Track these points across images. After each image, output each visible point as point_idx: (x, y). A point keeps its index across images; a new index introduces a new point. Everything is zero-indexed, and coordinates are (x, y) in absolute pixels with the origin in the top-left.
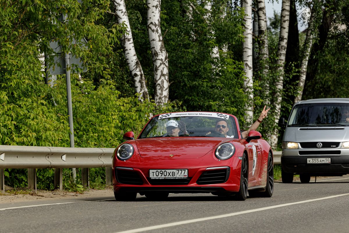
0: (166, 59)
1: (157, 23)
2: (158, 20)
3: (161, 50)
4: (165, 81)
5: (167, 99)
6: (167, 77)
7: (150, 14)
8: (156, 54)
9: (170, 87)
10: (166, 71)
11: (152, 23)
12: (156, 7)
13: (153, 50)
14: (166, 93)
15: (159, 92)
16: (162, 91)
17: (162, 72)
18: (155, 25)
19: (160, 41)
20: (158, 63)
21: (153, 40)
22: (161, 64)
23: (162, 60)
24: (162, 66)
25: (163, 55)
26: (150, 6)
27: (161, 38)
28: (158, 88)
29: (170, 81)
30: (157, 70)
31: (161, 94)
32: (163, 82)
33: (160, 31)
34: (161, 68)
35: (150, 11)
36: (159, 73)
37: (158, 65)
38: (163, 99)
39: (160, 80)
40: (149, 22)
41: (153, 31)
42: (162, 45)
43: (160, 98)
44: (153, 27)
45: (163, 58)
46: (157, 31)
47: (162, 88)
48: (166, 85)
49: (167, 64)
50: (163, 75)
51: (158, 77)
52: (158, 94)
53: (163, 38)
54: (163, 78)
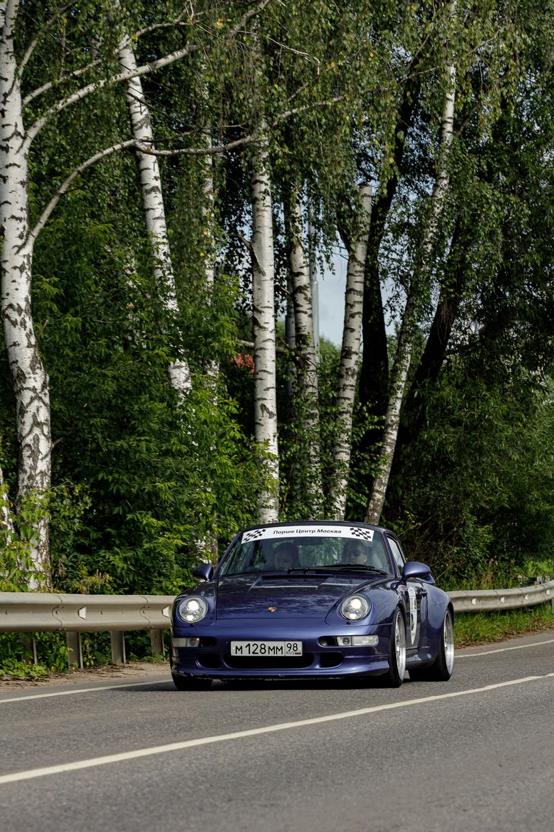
0: (43, 387)
1: (23, 305)
2: (26, 300)
3: (33, 368)
4: (42, 437)
5: (47, 480)
6: (46, 429)
7: (8, 287)
8: (22, 376)
9: (54, 452)
10: (44, 415)
11: (11, 306)
12: (22, 269)
13: (14, 367)
14: (43, 465)
15: (28, 462)
16: (35, 461)
17: (34, 416)
18: (20, 310)
19: (29, 346)
20: (27, 396)
21: (15, 344)
22: (32, 399)
23: (34, 390)
24: (36, 403)
25: (36, 380)
26: (7, 266)
27: (33, 340)
28: (26, 453)
29: (53, 437)
30: (23, 412)
31: (34, 468)
32: (37, 439)
33: (29, 324)
34: (32, 409)
35: (7, 279)
36: (28, 419)
37: (26, 401)
38: (38, 478)
39: (31, 437)
40: (6, 303)
41: (14, 323)
42: (34, 357)
43: (31, 477)
44: (14, 316)
45: (38, 385)
46: (23, 324)
47: (35, 454)
48: (45, 446)
49: (47, 400)
50: (37, 424)
51: (27, 428)
52: (27, 468)
53: (39, 340)
54: (37, 431)
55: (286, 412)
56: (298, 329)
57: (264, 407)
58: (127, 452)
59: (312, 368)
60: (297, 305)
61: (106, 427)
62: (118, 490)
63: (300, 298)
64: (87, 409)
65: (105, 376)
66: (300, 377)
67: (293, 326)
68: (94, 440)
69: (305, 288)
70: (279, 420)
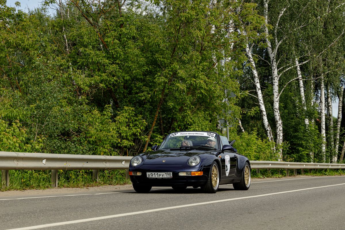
0: (281, 123)
1: (277, 108)
2: (278, 107)
3: (279, 120)
4: (281, 133)
5: (282, 141)
6: (282, 131)
7: (275, 105)
8: (277, 121)
9: (283, 135)
10: (281, 129)
11: (275, 108)
12: (277, 101)
13: (276, 120)
14: (281, 138)
15: (278, 137)
16: (280, 137)
17: (280, 129)
18: (277, 109)
19: (279, 116)
20: (278, 125)
21: (276, 115)
22: (279, 126)
23: (279, 124)
24: (280, 126)
25: (280, 122)
26: (274, 101)
27: (279, 115)
28: (278, 136)
29: (283, 133)
30: (277, 128)
31: (279, 138)
32: (280, 133)
33: (279, 112)
34: (279, 127)
35: (274, 103)
36: (278, 129)
37: (278, 126)
38: (280, 140)
39: (279, 133)
40: (274, 108)
41: (276, 112)
42: (279, 118)
43: (279, 140)
44: (276, 110)
45: (280, 123)
46: (277, 112)
47: (280, 136)
48: (281, 134)
49: (282, 126)
50: (280, 130)
51: (278, 131)
52: (278, 138)
53: (280, 115)
54: (280, 132)
55: (327, 129)
56: (329, 113)
57: (323, 128)
58: (297, 136)
59: (332, 121)
60: (329, 109)
61: (293, 131)
62: (295, 143)
63: (330, 108)
64: (289, 128)
65: (292, 121)
66: (330, 122)
67: (328, 113)
68: (291, 133)
69: (331, 106)
70: (326, 130)
